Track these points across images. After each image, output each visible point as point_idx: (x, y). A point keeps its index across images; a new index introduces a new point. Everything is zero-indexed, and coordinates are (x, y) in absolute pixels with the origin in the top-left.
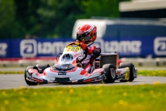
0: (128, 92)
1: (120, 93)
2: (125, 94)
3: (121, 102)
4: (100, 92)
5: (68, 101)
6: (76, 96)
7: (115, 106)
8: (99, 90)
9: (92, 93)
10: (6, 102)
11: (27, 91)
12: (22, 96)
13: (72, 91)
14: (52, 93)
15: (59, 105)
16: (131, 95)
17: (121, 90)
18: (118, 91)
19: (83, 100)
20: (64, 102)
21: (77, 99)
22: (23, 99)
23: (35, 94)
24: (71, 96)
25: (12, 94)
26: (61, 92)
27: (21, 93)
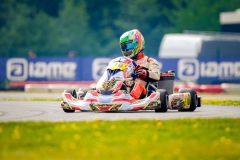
0: (231, 127)
1: (222, 128)
2: (228, 129)
3: (223, 139)
4: (195, 126)
5: (155, 137)
6: (165, 130)
7: (215, 144)
8: (194, 123)
9: (186, 127)
10: (77, 137)
11: (102, 124)
12: (96, 130)
13: (159, 124)
14: (134, 126)
15: (143, 142)
16: (236, 130)
17: (223, 125)
18: (218, 125)
19: (175, 136)
20: (149, 139)
21: (167, 134)
22: (98, 134)
23: (113, 127)
24: (159, 130)
25: (84, 127)
26: (146, 126)
27: (95, 126)
